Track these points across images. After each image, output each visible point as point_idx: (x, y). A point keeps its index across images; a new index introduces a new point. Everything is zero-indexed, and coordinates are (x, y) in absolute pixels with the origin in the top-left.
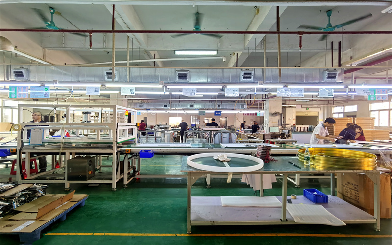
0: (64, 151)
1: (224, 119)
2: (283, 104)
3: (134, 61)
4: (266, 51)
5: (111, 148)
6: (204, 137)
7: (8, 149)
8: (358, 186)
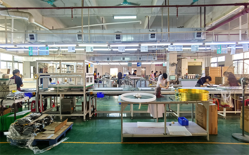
0: (59, 93)
1: (143, 70)
2: (178, 56)
3: (92, 25)
4: (163, 15)
5: (82, 91)
6: (131, 84)
7: (31, 92)
8: (202, 113)
